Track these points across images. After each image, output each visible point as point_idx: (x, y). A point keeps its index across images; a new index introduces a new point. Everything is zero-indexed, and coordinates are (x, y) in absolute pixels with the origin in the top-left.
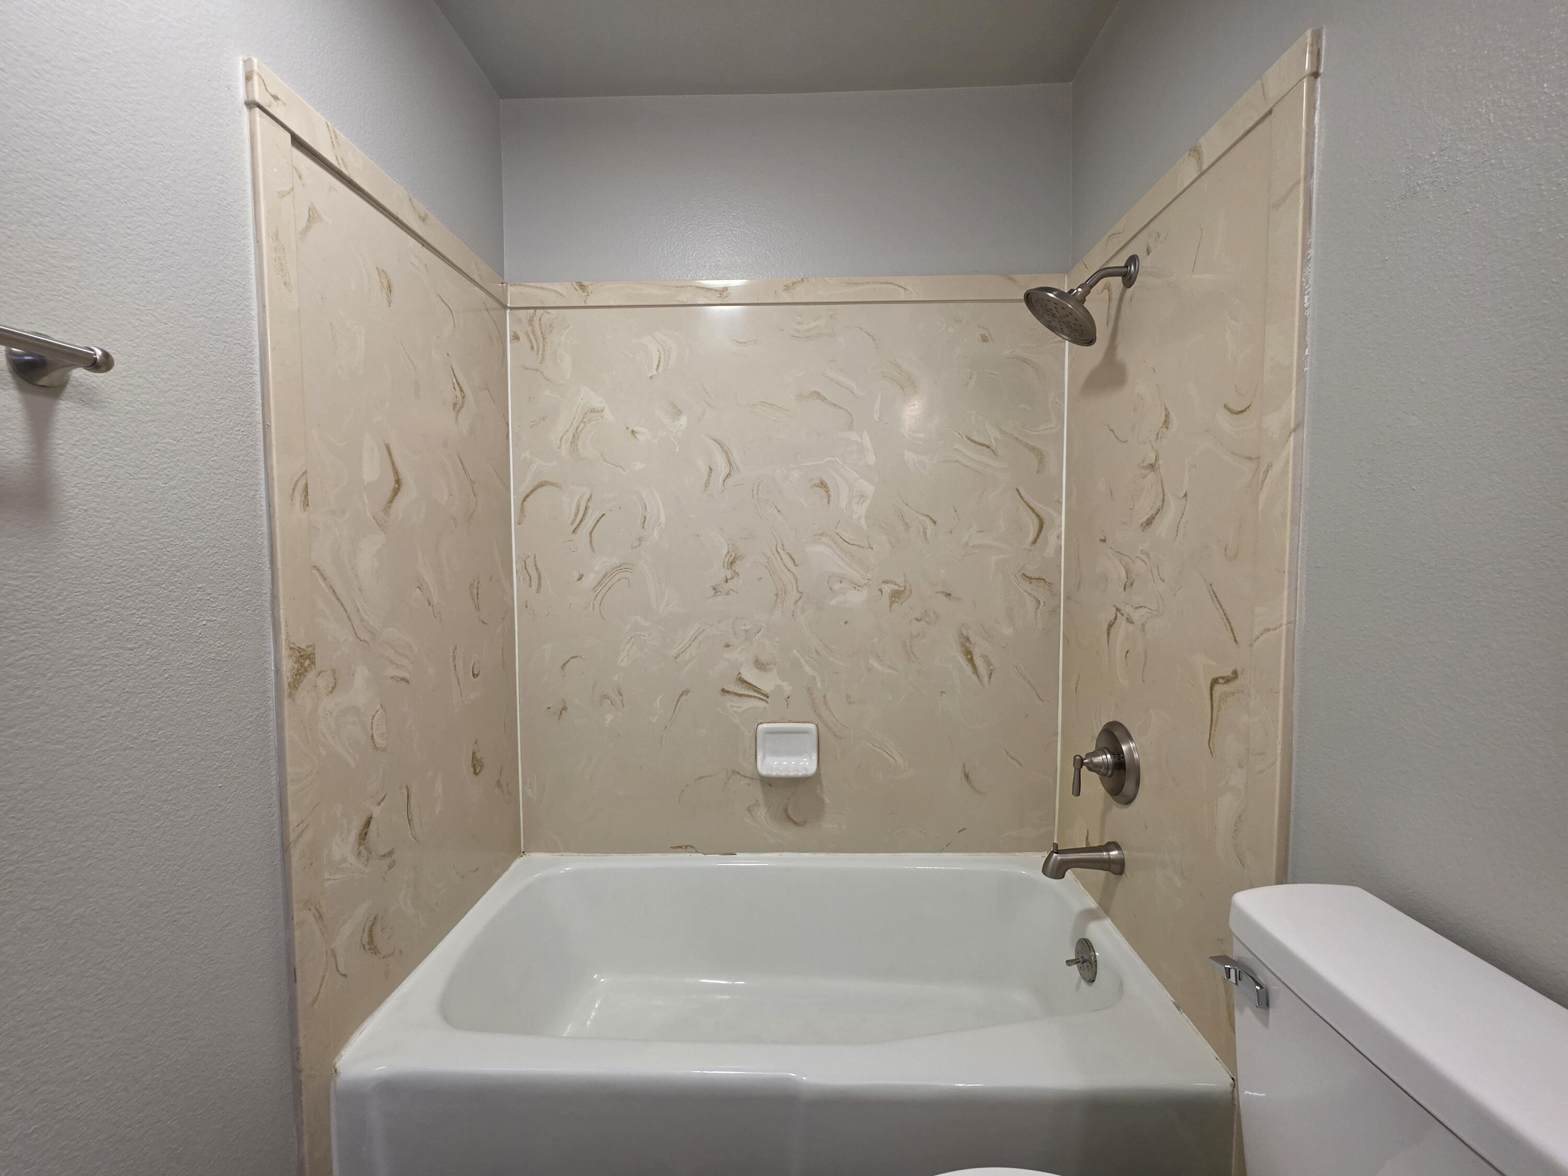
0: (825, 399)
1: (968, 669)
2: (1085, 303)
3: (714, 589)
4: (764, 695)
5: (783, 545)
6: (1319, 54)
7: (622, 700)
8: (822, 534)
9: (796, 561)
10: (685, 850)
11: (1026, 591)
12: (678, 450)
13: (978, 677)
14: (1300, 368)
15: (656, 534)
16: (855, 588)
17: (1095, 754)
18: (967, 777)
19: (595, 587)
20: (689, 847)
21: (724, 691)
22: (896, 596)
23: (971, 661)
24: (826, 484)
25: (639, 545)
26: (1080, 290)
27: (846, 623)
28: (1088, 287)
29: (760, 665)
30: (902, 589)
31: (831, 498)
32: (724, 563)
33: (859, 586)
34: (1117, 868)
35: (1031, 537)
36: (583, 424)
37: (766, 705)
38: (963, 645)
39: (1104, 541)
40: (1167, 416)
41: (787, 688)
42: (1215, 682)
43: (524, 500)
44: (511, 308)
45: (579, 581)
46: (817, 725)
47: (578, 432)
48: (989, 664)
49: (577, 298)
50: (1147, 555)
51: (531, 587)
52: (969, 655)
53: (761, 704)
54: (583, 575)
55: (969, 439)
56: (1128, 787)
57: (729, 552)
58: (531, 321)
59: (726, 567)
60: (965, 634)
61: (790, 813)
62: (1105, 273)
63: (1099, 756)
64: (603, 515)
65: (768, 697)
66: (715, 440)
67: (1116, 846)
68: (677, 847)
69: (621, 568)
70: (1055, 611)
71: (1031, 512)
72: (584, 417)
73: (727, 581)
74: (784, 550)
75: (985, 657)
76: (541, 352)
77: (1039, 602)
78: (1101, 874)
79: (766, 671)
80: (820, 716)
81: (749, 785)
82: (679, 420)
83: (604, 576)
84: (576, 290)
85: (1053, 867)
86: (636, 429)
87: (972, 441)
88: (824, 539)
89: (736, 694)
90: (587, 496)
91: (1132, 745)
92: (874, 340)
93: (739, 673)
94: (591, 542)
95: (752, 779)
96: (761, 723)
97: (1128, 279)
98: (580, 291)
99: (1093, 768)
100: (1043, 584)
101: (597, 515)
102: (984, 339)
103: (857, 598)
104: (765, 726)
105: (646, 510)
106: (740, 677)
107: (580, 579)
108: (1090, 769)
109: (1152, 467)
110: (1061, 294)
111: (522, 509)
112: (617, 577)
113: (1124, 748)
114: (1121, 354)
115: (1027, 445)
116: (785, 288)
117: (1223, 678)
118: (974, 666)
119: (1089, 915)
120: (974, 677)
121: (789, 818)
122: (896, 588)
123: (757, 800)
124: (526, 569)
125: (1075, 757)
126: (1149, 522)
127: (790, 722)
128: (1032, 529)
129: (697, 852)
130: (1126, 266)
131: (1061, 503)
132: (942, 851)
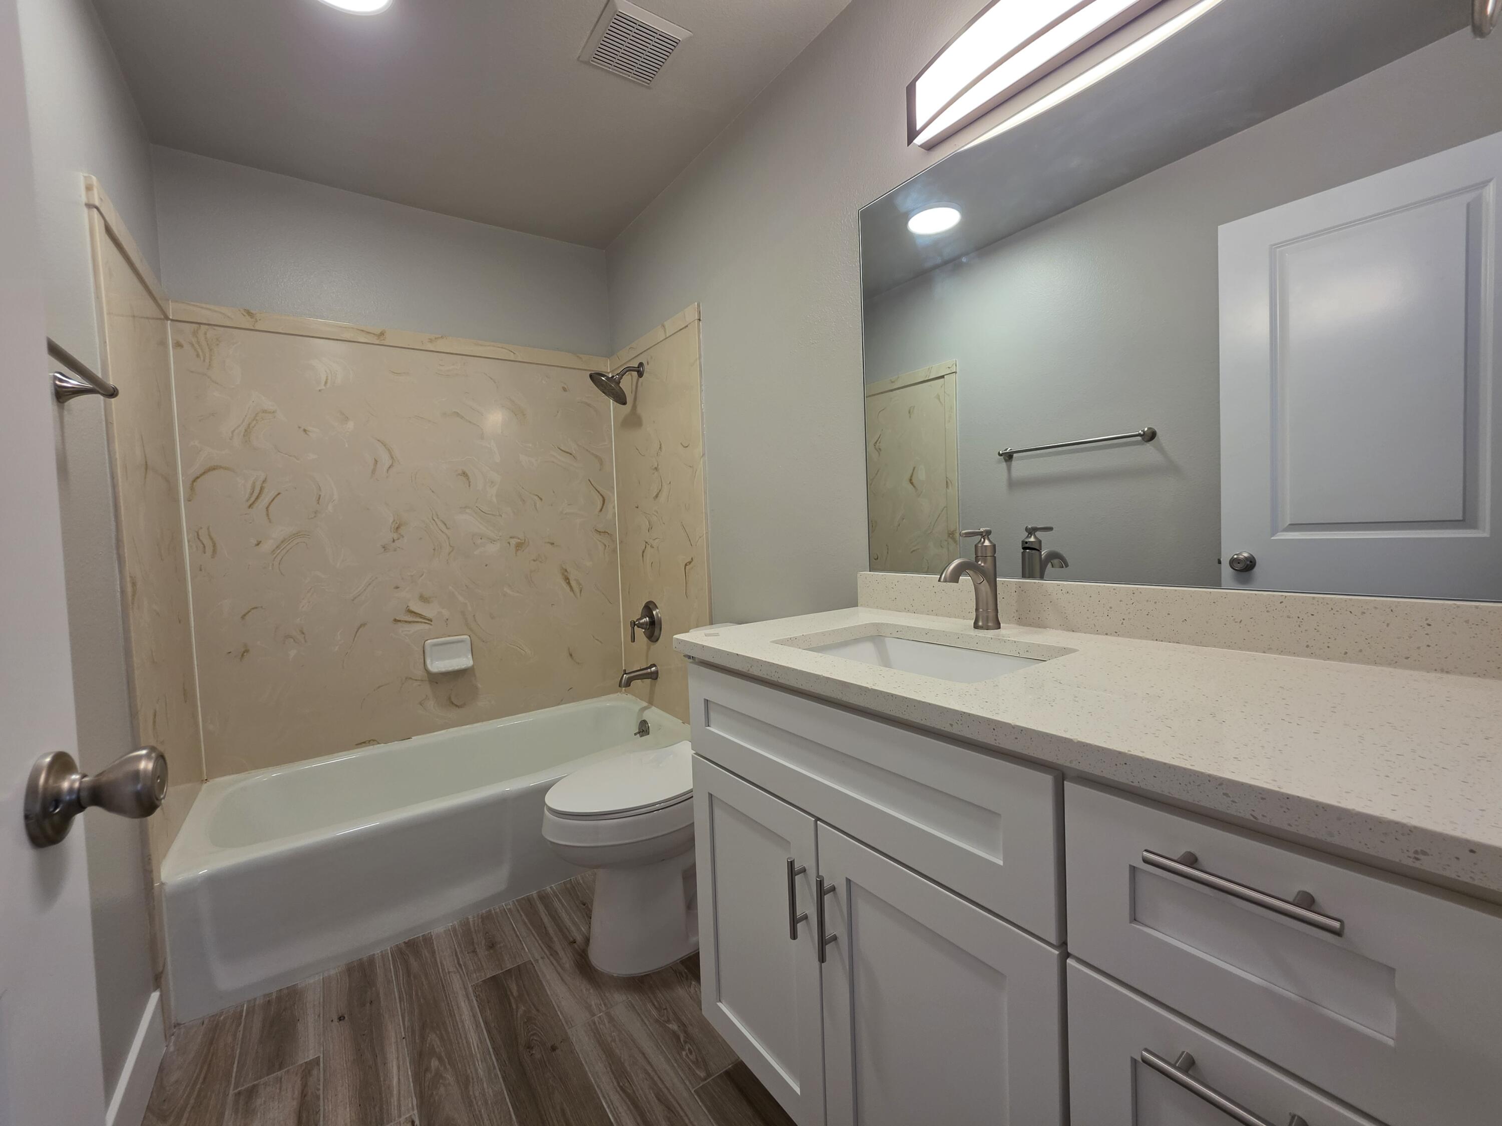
0: (463, 417)
1: (567, 588)
2: (621, 383)
3: (384, 547)
4: (429, 620)
5: (437, 515)
6: (700, 312)
7: (304, 637)
8: (466, 507)
9: (447, 525)
10: (368, 744)
11: (598, 540)
12: (347, 446)
13: (574, 593)
14: (703, 432)
15: (330, 508)
16: (491, 542)
17: (641, 619)
18: (571, 655)
19: (274, 550)
20: (372, 741)
21: (395, 620)
22: (519, 546)
23: (569, 583)
24: (467, 474)
25: (315, 517)
26: (617, 376)
27: (486, 566)
28: (622, 375)
29: (424, 599)
30: (523, 541)
31: (471, 483)
32: (391, 529)
33: (494, 541)
34: (654, 676)
35: (599, 508)
36: (255, 422)
37: (431, 627)
38: (563, 574)
39: (638, 507)
40: (660, 445)
41: (446, 613)
42: (686, 565)
43: (194, 481)
44: (172, 320)
45: (257, 547)
46: (469, 636)
47: (251, 427)
48: (579, 584)
49: (246, 322)
50: (657, 512)
51: (205, 553)
52: (567, 580)
53: (427, 627)
54: (261, 542)
55: (559, 449)
56: (656, 633)
57: (394, 521)
58: (195, 333)
59: (392, 531)
60: (564, 567)
61: (453, 700)
62: (630, 369)
63: (642, 619)
64: (279, 494)
65: (431, 621)
66: (379, 441)
67: (654, 665)
68: (361, 744)
69: (299, 534)
70: (615, 551)
71: (598, 493)
72: (256, 416)
73: (394, 541)
74: (438, 518)
75: (577, 580)
76: (207, 361)
77: (605, 546)
78: (648, 681)
79: (429, 603)
80: (471, 629)
81: (420, 685)
82: (347, 424)
83: (282, 542)
84: (244, 315)
85: (624, 683)
86: (309, 428)
87: (561, 450)
88: (468, 511)
89: (406, 622)
90: (262, 478)
91: (657, 610)
92: (495, 382)
93: (408, 606)
94: (268, 515)
95: (422, 681)
96: (427, 640)
97: (640, 374)
98: (247, 317)
99: (640, 626)
100: (607, 535)
101: (273, 494)
102: (565, 389)
103: (493, 549)
104: (429, 641)
105: (320, 490)
106: (409, 609)
107: (258, 544)
108: (638, 627)
109: (656, 469)
110: (608, 378)
111: (192, 488)
112: (295, 542)
113: (654, 613)
114: (639, 410)
115: (593, 454)
116: (429, 340)
117: (688, 562)
118: (571, 587)
119: (644, 709)
120: (572, 594)
121: (453, 703)
122: (519, 541)
123: (427, 696)
124: (199, 539)
125: (631, 622)
126: (657, 496)
127: (449, 636)
128: (599, 503)
129: (379, 743)
130: (638, 367)
131: (614, 488)
132: (559, 704)
